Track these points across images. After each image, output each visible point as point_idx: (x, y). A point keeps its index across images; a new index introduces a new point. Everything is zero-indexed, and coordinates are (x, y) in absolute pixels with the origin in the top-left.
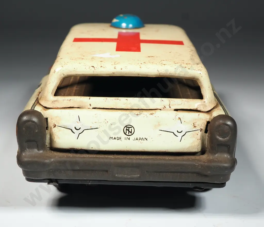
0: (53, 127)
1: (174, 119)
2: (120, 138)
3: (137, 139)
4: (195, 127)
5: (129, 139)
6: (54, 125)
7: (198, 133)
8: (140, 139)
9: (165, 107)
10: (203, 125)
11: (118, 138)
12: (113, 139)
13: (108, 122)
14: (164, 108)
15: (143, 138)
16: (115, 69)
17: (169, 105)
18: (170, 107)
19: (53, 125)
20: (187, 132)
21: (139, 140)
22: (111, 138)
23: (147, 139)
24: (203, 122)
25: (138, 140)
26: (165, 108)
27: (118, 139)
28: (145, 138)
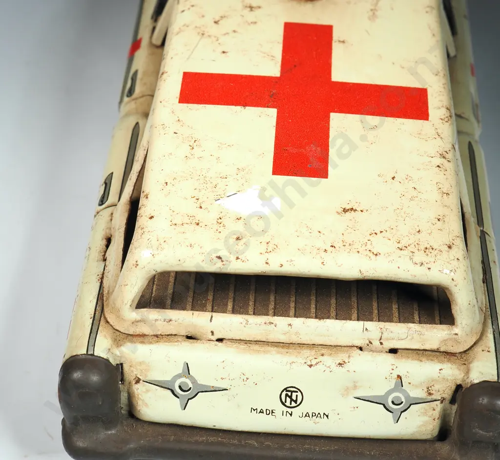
0: (134, 383)
1: (388, 378)
2: (272, 412)
3: (307, 415)
4: (430, 394)
5: (291, 415)
6: (137, 379)
7: (435, 407)
8: (314, 414)
9: (372, 343)
10: (447, 390)
11: (268, 411)
12: (258, 412)
13: (247, 379)
14: (368, 345)
15: (319, 413)
16: (267, 265)
17: (381, 339)
18: (381, 343)
19: (134, 378)
20: (413, 404)
21: (311, 416)
22: (254, 410)
23: (327, 416)
24: (447, 386)
25: (309, 416)
26: (370, 345)
27: (268, 413)
28: (324, 414)
